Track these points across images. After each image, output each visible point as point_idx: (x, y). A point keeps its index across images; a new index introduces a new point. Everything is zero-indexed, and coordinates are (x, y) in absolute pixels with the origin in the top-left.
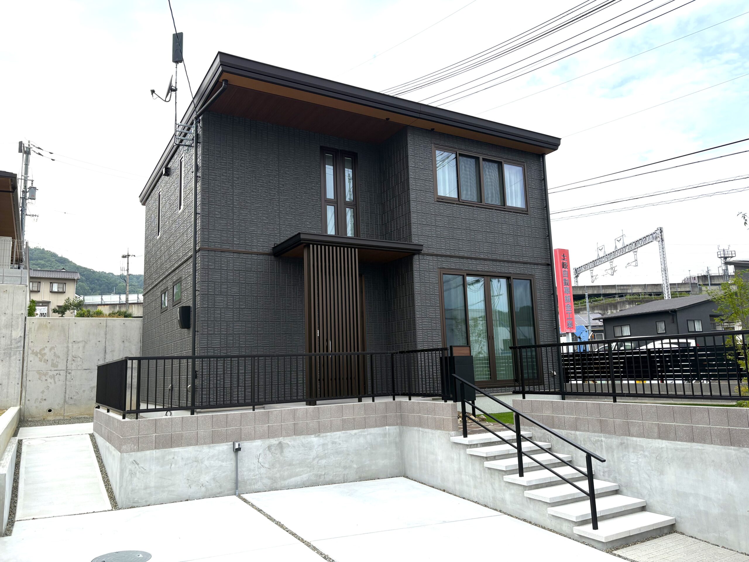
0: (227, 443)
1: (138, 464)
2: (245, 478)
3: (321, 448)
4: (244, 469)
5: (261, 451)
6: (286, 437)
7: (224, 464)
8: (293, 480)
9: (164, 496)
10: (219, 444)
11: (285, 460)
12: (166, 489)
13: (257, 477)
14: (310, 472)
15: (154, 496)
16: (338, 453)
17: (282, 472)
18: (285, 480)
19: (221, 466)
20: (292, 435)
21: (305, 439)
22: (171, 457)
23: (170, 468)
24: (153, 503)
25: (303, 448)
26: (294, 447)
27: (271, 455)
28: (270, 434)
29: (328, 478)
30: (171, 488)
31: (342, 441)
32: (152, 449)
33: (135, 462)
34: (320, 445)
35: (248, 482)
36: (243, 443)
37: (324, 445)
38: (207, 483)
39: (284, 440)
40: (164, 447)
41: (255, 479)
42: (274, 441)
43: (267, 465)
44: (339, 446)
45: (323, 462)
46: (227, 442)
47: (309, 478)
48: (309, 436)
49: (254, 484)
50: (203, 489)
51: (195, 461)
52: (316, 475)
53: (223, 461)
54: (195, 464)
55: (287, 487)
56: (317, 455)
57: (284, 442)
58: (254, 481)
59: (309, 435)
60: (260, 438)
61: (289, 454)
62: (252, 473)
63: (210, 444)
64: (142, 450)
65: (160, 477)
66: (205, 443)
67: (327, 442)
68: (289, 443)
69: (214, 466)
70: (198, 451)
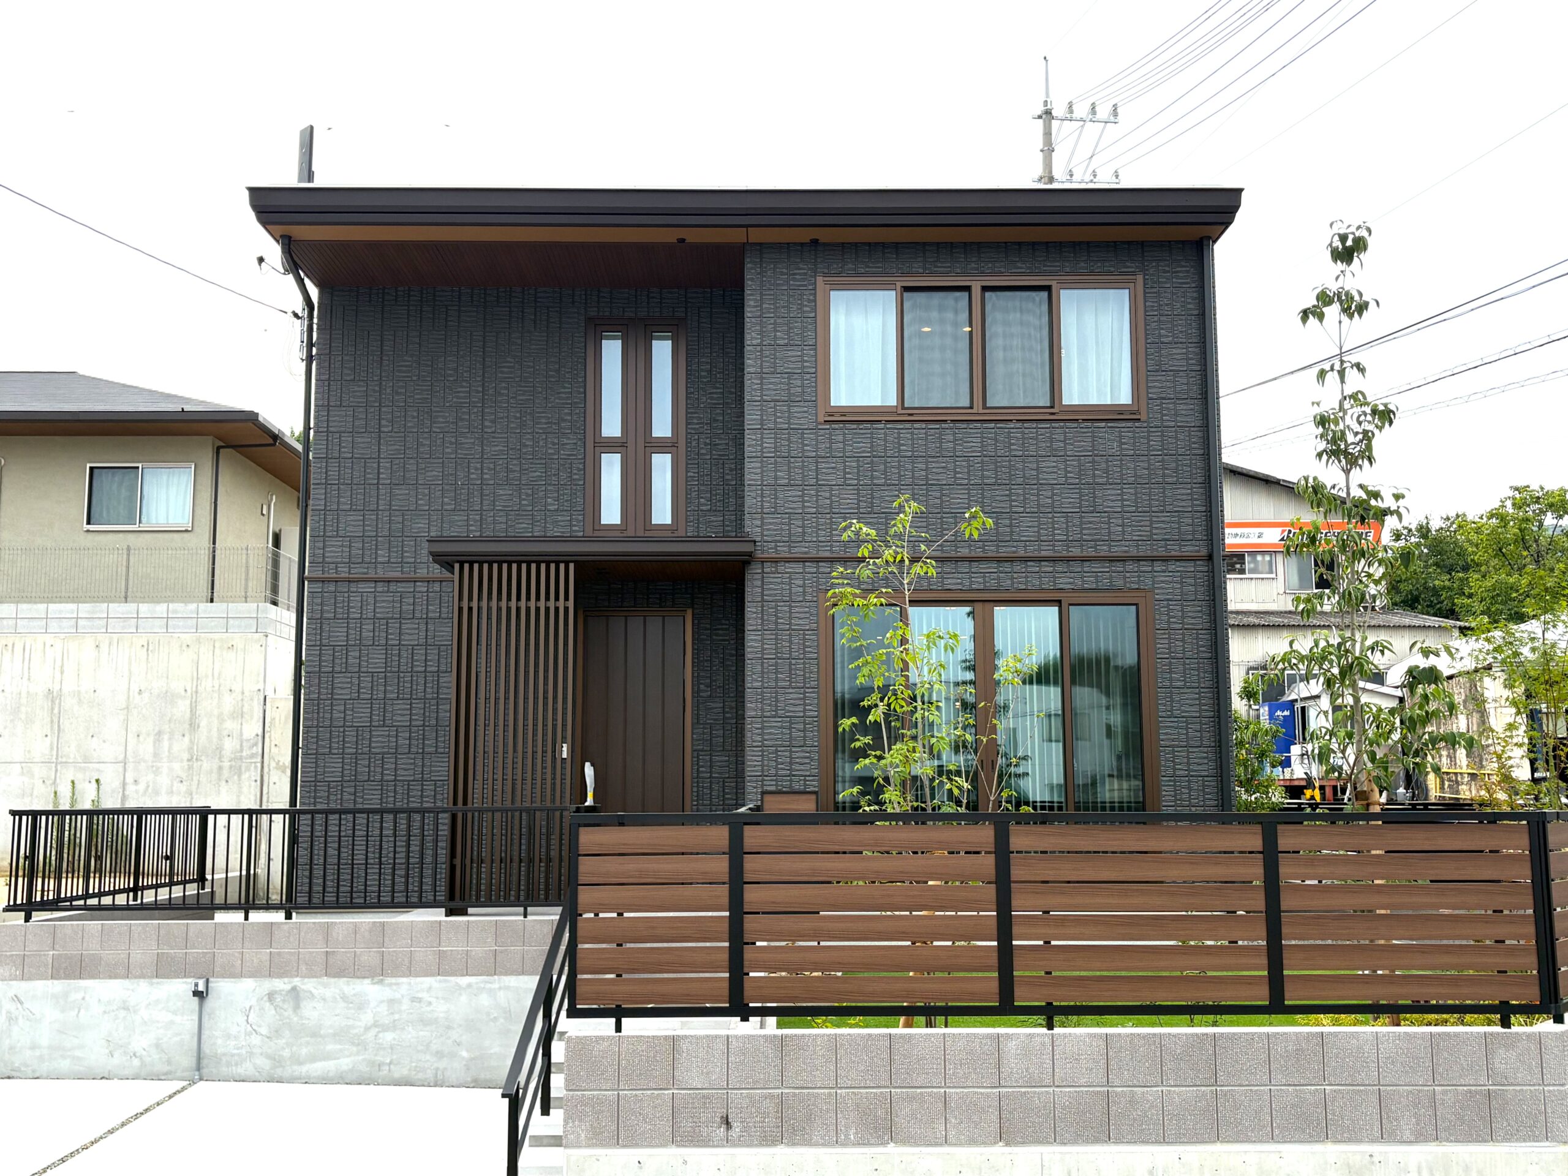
0: (185, 980)
1: (21, 1003)
2: (219, 1052)
3: (383, 1009)
4: (216, 1033)
5: (253, 1002)
6: (309, 977)
7: (178, 1019)
8: (317, 1068)
9: (64, 1065)
10: (169, 980)
11: (303, 1024)
12: (69, 1053)
13: (244, 1051)
14: (358, 1053)
15: (47, 1064)
16: (424, 1022)
17: (294, 1048)
18: (301, 1063)
19: (172, 1022)
20: (320, 976)
21: (349, 985)
22: (79, 996)
23: (77, 1016)
24: (45, 1075)
25: (343, 1005)
26: (324, 1000)
27: (273, 1012)
28: (274, 969)
29: (398, 1072)
30: (78, 1053)
31: (437, 998)
32: (46, 979)
33: (17, 999)
34: (382, 1002)
35: (224, 1060)
36: (218, 982)
37: (391, 1002)
38: (144, 1053)
39: (303, 984)
40: (68, 977)
41: (239, 1055)
42: (281, 985)
43: (264, 1031)
44: (429, 1009)
45: (388, 1037)
46: (185, 977)
47: (354, 1067)
48: (358, 981)
49: (236, 1065)
50: (136, 1062)
51: (124, 1009)
52: (371, 1063)
53: (175, 1013)
54: (122, 1013)
55: (304, 1078)
56: (376, 1021)
57: (303, 987)
58: (236, 1058)
59: (358, 978)
60: (252, 975)
61: (311, 1012)
62: (233, 1043)
63: (152, 977)
64: (30, 979)
65: (59, 1031)
66: (142, 976)
67: (400, 996)
68: (314, 991)
69: (158, 1022)
70: (128, 989)
